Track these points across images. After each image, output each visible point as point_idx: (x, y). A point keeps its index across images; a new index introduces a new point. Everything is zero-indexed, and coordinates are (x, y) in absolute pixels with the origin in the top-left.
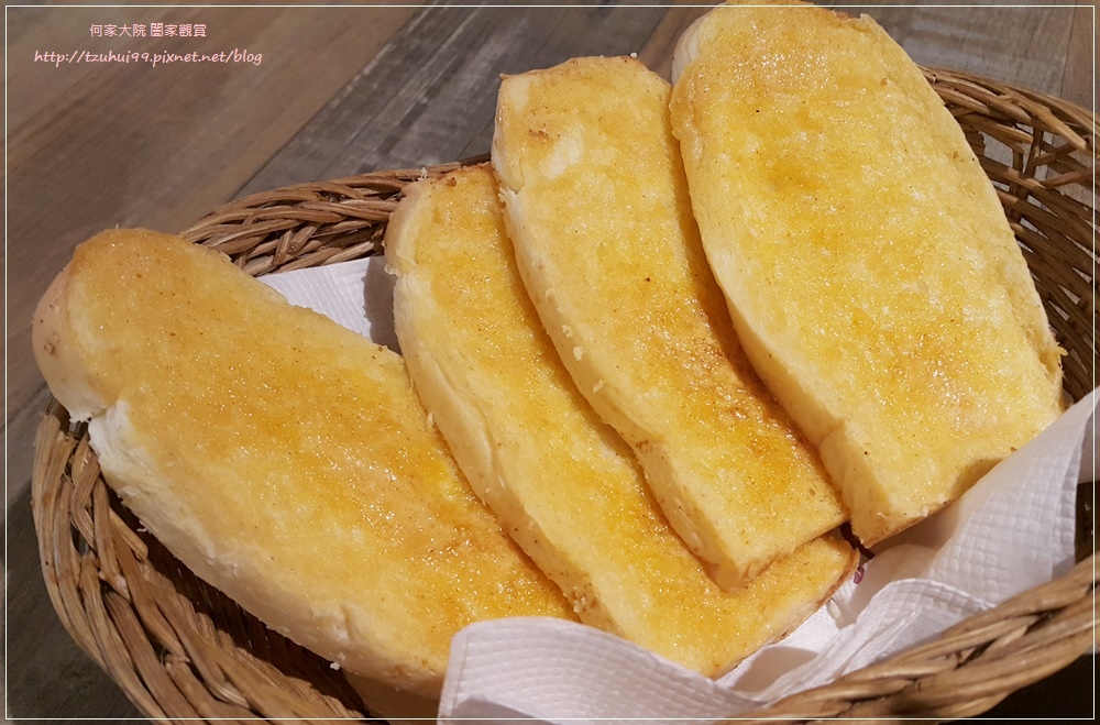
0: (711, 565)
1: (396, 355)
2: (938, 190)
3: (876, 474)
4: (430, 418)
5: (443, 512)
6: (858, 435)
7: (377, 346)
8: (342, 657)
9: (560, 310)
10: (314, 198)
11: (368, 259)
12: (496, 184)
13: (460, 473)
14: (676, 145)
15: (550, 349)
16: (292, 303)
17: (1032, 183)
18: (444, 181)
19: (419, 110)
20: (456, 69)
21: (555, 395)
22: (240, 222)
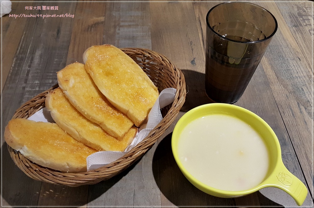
0: (117, 138)
1: (55, 124)
2: (132, 69)
3: (135, 116)
4: (66, 132)
5: (74, 145)
6: (131, 111)
7: (52, 123)
8: (68, 170)
9: (81, 108)
10: (31, 103)
11: (42, 109)
12: (62, 91)
13: (73, 138)
14: (89, 74)
15: (81, 114)
16: (37, 121)
17: (145, 63)
18: (53, 93)
19: (29, 71)
20: (32, 59)
21: (84, 121)
22: (21, 111)
